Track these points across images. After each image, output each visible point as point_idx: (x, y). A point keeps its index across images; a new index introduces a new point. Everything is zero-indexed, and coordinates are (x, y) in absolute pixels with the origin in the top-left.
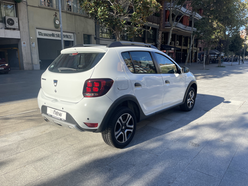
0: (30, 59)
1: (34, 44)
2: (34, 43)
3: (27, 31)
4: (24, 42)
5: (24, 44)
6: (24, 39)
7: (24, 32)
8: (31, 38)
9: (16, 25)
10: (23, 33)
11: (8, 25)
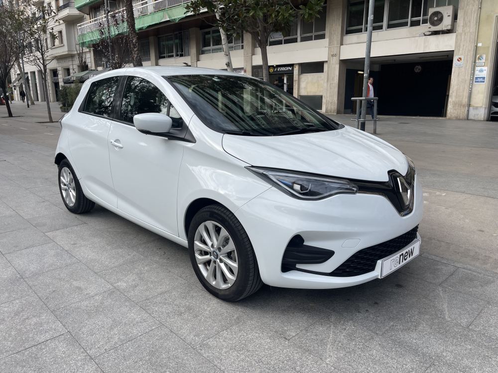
0: (466, 94)
1: (484, 58)
2: (484, 56)
3: (471, 31)
4: (460, 57)
5: (458, 60)
6: (461, 49)
7: (465, 34)
8: (480, 45)
9: (446, 23)
10: (463, 37)
11: (431, 26)
